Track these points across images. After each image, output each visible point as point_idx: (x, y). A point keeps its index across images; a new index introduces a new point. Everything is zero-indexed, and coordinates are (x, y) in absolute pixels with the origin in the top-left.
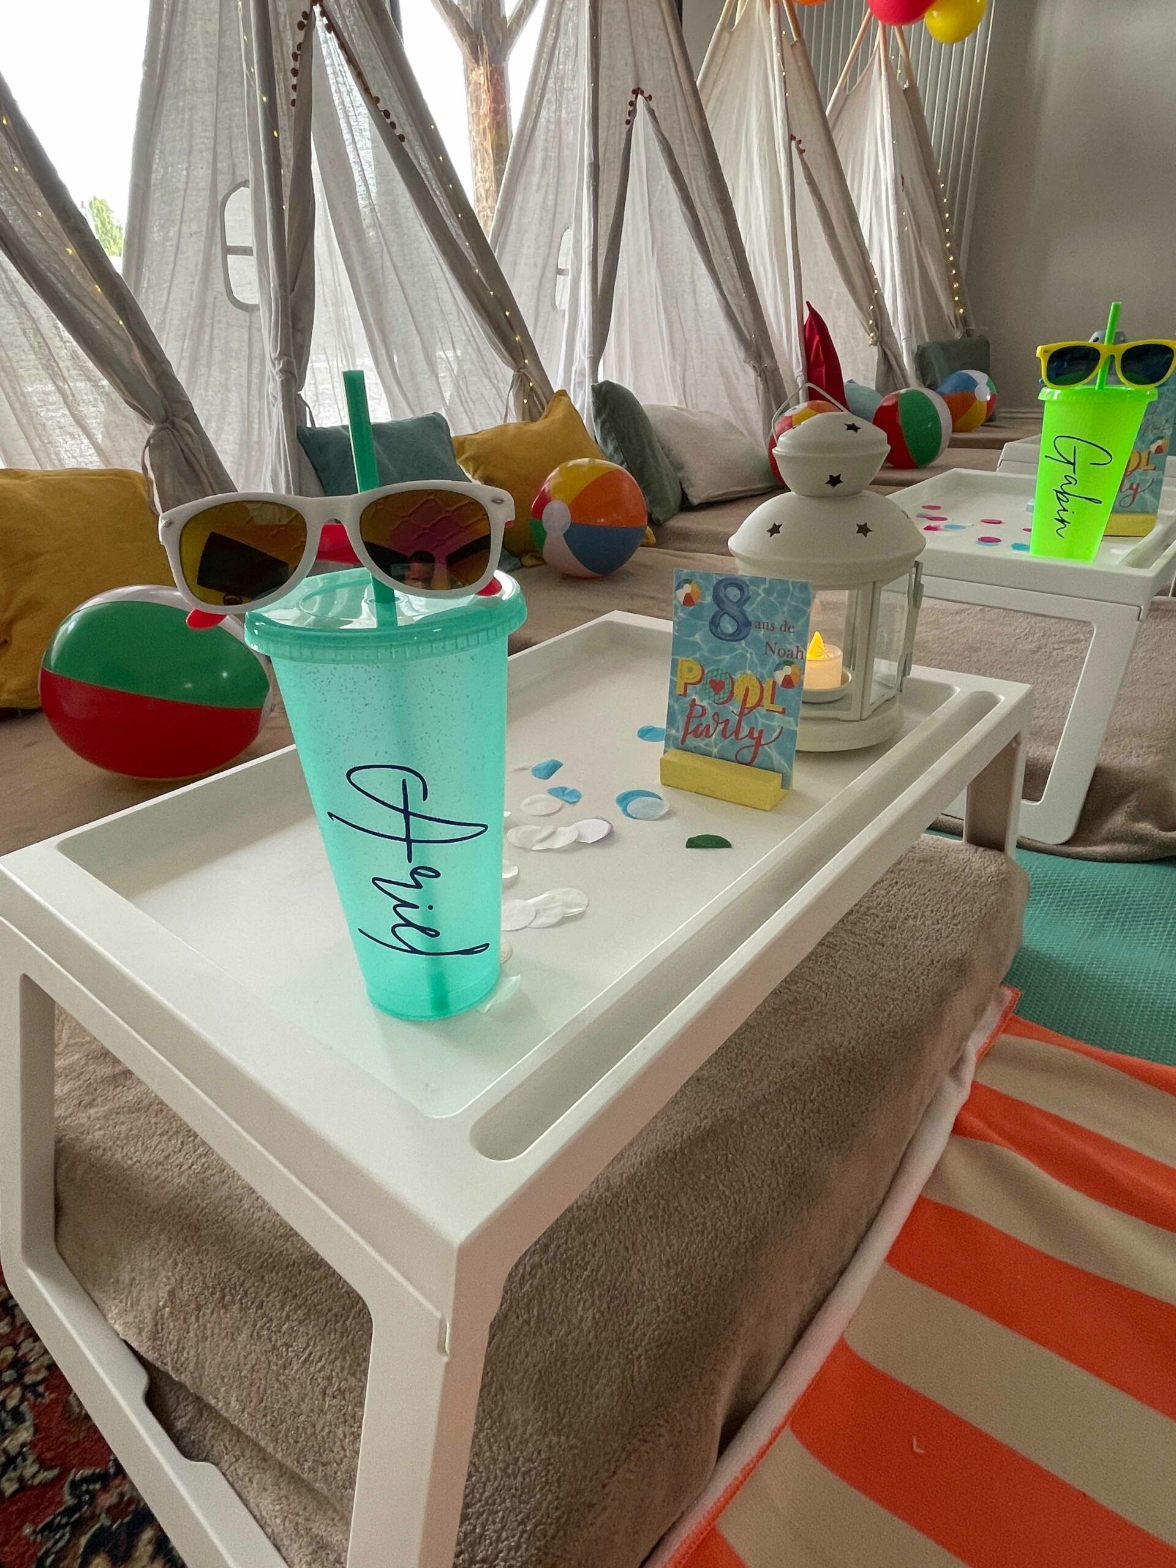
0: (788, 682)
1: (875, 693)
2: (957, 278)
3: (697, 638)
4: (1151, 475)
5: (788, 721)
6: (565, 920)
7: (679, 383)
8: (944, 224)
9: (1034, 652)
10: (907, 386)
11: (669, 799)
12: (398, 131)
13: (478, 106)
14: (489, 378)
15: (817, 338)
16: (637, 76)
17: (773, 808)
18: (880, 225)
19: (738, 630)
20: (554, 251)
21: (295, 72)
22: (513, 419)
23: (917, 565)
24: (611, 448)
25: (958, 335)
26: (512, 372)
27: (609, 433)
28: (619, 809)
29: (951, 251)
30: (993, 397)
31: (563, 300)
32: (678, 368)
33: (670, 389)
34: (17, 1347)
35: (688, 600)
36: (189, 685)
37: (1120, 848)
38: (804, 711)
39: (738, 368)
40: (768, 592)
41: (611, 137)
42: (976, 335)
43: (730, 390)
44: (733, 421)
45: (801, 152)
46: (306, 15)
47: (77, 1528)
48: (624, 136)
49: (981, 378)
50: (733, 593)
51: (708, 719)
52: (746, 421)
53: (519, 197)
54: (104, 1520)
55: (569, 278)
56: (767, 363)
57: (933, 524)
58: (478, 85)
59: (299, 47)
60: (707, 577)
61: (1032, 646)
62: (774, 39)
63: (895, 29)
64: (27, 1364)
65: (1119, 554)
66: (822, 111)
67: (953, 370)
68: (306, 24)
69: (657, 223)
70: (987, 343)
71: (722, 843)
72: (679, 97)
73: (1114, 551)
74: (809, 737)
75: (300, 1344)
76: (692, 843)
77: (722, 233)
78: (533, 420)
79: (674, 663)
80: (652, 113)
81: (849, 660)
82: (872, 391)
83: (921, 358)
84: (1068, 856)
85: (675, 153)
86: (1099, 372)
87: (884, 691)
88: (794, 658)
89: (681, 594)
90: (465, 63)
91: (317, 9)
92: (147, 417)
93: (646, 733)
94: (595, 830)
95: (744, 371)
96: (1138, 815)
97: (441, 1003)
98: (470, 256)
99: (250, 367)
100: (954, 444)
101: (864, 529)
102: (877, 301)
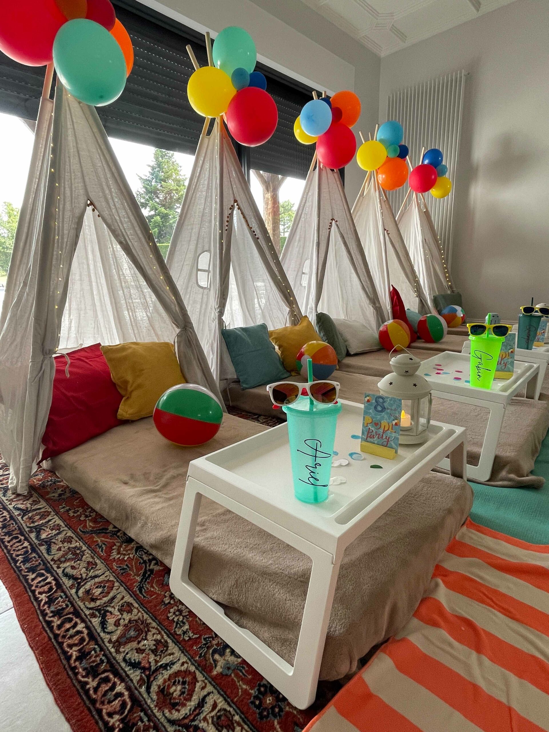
0: (396, 424)
1: (420, 428)
2: (447, 272)
3: (371, 411)
4: (510, 360)
5: (397, 435)
6: (341, 484)
7: (345, 309)
8: (442, 254)
9: (476, 416)
10: (431, 313)
11: (364, 455)
12: (257, 237)
13: (267, 206)
14: (280, 311)
15: (395, 297)
16: (332, 215)
17: (393, 459)
18: (418, 255)
19: (382, 410)
20: (302, 267)
21: (227, 221)
22: (288, 325)
23: (430, 393)
24: (322, 334)
25: (449, 292)
26: (289, 309)
27: (321, 330)
28: (350, 457)
29: (444, 263)
30: (464, 315)
31: (305, 283)
32: (345, 305)
33: (341, 312)
34: (178, 607)
35: (368, 401)
36: (199, 415)
37: (505, 483)
38: (401, 433)
39: (366, 306)
40: (390, 400)
41: (324, 233)
42: (456, 292)
43: (364, 314)
44: (364, 324)
45: (388, 234)
46: (232, 206)
47: (208, 648)
48: (328, 233)
49: (459, 308)
50: (381, 400)
51: (374, 433)
52: (370, 325)
53: (290, 249)
54: (215, 647)
55: (308, 276)
56: (377, 305)
57: (439, 371)
58: (268, 199)
59: (230, 214)
60: (374, 395)
61: (476, 414)
62: (378, 200)
63: (420, 194)
64: (182, 611)
65: (501, 384)
66: (395, 219)
67: (448, 305)
68: (232, 208)
69: (338, 258)
70: (460, 296)
71: (380, 467)
72: (346, 220)
73: (499, 384)
74: (402, 440)
75: (277, 590)
76: (372, 467)
77: (361, 262)
78: (295, 325)
79: (364, 418)
80: (337, 225)
81: (412, 418)
82: (416, 313)
83: (435, 300)
84: (488, 485)
85: (345, 237)
86: (486, 332)
87: (423, 428)
88: (398, 418)
89: (366, 399)
90: (263, 191)
91: (236, 204)
92: (178, 327)
93: (354, 437)
94: (345, 462)
95: (369, 307)
96: (510, 472)
97: (316, 499)
98: (277, 273)
99: (201, 306)
100: (449, 333)
101: (415, 385)
102: (418, 282)
